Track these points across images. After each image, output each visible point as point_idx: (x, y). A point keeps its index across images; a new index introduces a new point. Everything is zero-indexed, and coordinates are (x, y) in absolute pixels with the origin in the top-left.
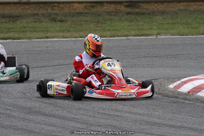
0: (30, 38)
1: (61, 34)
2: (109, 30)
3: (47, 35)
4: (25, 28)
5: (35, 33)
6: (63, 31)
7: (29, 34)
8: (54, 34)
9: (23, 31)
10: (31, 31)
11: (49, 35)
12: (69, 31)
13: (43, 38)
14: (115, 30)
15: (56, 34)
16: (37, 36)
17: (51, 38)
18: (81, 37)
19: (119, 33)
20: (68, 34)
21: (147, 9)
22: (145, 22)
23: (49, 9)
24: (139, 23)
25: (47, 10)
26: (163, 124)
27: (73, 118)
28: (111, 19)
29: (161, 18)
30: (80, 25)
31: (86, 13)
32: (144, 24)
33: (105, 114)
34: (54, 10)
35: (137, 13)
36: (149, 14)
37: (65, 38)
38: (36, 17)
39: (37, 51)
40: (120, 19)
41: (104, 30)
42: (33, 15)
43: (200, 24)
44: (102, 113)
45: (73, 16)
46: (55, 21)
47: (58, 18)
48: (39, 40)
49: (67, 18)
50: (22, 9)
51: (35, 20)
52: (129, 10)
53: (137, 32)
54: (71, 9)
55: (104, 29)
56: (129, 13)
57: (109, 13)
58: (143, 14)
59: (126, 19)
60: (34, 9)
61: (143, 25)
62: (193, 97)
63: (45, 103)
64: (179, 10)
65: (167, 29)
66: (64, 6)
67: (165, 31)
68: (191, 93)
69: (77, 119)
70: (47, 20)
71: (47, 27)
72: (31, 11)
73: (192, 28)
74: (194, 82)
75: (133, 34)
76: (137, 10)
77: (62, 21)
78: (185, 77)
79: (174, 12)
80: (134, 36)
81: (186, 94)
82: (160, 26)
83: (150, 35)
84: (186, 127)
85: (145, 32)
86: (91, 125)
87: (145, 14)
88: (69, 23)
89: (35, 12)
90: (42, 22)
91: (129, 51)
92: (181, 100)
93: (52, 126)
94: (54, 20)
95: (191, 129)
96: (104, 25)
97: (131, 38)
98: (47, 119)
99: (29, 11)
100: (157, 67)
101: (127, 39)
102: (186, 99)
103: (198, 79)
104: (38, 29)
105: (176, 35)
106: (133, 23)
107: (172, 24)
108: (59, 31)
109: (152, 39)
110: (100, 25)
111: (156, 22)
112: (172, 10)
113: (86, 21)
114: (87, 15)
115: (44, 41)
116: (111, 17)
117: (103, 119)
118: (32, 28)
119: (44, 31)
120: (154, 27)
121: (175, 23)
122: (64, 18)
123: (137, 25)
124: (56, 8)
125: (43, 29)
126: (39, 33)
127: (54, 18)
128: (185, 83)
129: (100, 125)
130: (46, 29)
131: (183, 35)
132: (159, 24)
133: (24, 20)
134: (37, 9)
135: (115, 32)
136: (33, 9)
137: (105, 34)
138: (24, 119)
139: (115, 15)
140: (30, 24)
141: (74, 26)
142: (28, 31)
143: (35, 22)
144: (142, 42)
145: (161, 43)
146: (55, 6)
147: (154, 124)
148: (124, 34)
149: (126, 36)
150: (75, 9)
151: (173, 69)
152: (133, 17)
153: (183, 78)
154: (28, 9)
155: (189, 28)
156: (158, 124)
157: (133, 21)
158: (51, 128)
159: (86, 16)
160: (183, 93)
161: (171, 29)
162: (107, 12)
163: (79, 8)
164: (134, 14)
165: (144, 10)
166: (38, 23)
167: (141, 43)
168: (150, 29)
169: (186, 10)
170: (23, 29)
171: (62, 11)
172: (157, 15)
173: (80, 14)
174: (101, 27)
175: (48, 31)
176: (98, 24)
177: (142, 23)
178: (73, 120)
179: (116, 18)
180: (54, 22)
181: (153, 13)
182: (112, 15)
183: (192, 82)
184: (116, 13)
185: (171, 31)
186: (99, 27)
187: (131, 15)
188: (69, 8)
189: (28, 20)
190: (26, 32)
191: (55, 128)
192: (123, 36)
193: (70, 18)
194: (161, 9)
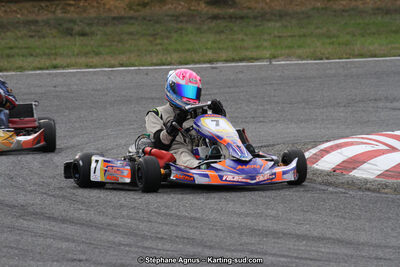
0: (21, 69)
1: (83, 60)
2: (177, 51)
3: (54, 62)
4: (11, 48)
5: (30, 59)
6: (86, 54)
7: (19, 62)
8: (69, 61)
9: (8, 56)
10: (23, 56)
11: (58, 61)
12: (97, 54)
13: (47, 69)
14: (188, 50)
15: (73, 60)
16: (36, 63)
17: (64, 68)
18: (122, 65)
19: (196, 57)
20: (96, 60)
21: (250, 8)
22: (246, 35)
23: (59, 11)
24: (236, 37)
25: (54, 12)
26: (284, 234)
27: (109, 225)
28: (182, 29)
29: (278, 24)
30: (120, 41)
31: (131, 18)
32: (245, 38)
33: (171, 215)
34: (69, 12)
35: (231, 17)
36: (255, 18)
37: (91, 67)
38: (33, 27)
39: (36, 94)
40: (198, 29)
41: (167, 51)
42: (28, 23)
43: (354, 35)
44: (165, 214)
45: (106, 25)
46: (71, 35)
47: (77, 28)
48: (38, 72)
49: (94, 29)
50: (6, 11)
51: (31, 34)
52: (216, 11)
53: (231, 54)
54: (101, 9)
55: (166, 49)
56: (215, 17)
57: (176, 18)
58: (242, 18)
59: (209, 29)
60: (30, 12)
61: (243, 40)
62: (341, 179)
63: (53, 196)
64: (314, 9)
65: (290, 47)
66: (86, 4)
67: (287, 51)
68: (338, 172)
69: (116, 226)
70: (54, 32)
71: (56, 48)
72: (22, 15)
73: (339, 44)
74: (343, 149)
75: (224, 58)
76: (232, 11)
77: (83, 34)
78: (327, 141)
79: (303, 13)
80: (226, 61)
81: (328, 174)
82: (277, 40)
83: (257, 59)
84: (330, 238)
85: (248, 54)
86: (144, 237)
87: (248, 17)
88: (98, 37)
89: (32, 17)
90: (44, 37)
91: (216, 91)
92: (319, 186)
93: (68, 240)
94: (69, 32)
95: (340, 242)
96: (166, 41)
97: (219, 65)
98: (57, 228)
99: (19, 16)
100: (271, 121)
101: (213, 68)
102: (330, 184)
103: (352, 144)
104: (38, 51)
105: (307, 58)
106: (223, 36)
107: (300, 36)
108: (78, 55)
109: (260, 67)
110: (158, 41)
111: (270, 34)
112: (298, 9)
113: (131, 34)
114: (132, 21)
115: (50, 74)
116: (180, 26)
117: (167, 224)
118: (26, 48)
119: (49, 55)
120: (265, 44)
121: (304, 36)
122: (87, 29)
123: (232, 41)
124: (72, 9)
125: (47, 51)
126: (38, 59)
127: (67, 29)
128: (327, 151)
129: (162, 238)
130: (53, 52)
131: (321, 59)
132: (275, 37)
133: (9, 34)
134: (34, 12)
135: (189, 53)
136: (26, 12)
137: (169, 59)
138: (12, 229)
139: (187, 22)
140: (21, 42)
141: (107, 44)
142: (18, 55)
143: (31, 37)
144: (242, 72)
145: (278, 74)
146: (70, 5)
147: (267, 233)
148: (207, 58)
149: (210, 62)
150: (110, 10)
151: (303, 125)
152: (222, 24)
153: (323, 142)
154: (16, 11)
155: (332, 43)
156: (275, 234)
157: (222, 32)
158: (65, 245)
159: (133, 24)
160: (322, 171)
161: (299, 47)
162: (173, 16)
163: (116, 7)
164: (224, 18)
165: (245, 11)
166: (37, 38)
167: (240, 76)
168: (258, 47)
169: (325, 9)
170: (8, 52)
171: (85, 15)
172: (269, 20)
173: (119, 19)
174: (161, 44)
175: (56, 54)
176: (156, 39)
177: (240, 36)
178: (109, 227)
179: (190, 27)
180: (69, 37)
181: (263, 17)
182: (181, 22)
183: (339, 151)
184: (191, 17)
185: (299, 51)
186: (157, 45)
187: (219, 21)
188: (98, 7)
189: (18, 33)
190: (13, 56)
191: (73, 245)
192: (204, 62)
193: (101, 28)
194: (278, 8)
